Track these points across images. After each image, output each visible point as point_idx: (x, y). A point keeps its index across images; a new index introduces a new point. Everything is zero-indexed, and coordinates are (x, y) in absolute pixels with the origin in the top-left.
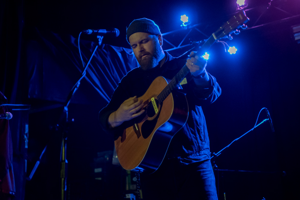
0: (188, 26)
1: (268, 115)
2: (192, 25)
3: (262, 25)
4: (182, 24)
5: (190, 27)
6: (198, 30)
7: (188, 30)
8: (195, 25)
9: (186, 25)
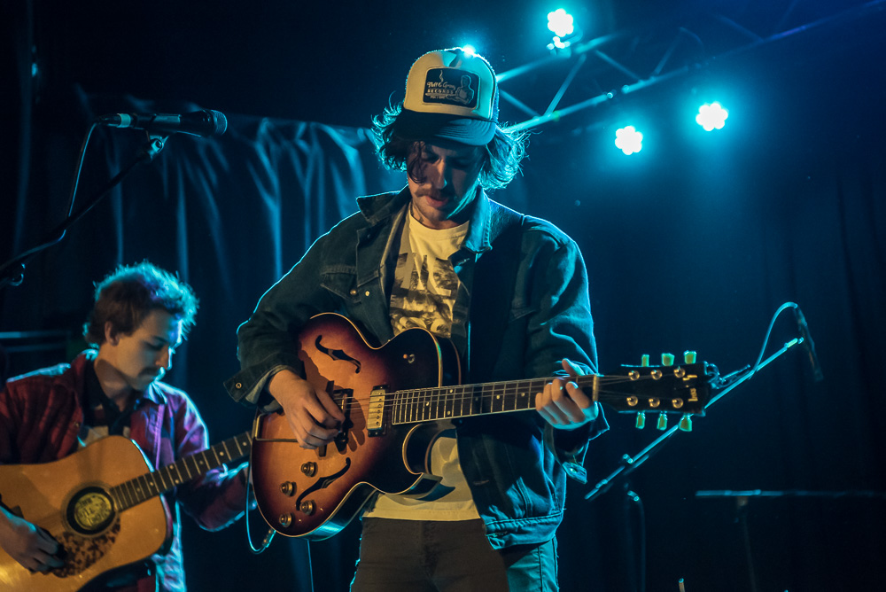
0: (573, 47)
1: (803, 326)
2: (586, 40)
3: (804, 27)
4: (551, 41)
5: (581, 49)
6: (604, 56)
7: (575, 57)
8: (595, 42)
9: (567, 44)
